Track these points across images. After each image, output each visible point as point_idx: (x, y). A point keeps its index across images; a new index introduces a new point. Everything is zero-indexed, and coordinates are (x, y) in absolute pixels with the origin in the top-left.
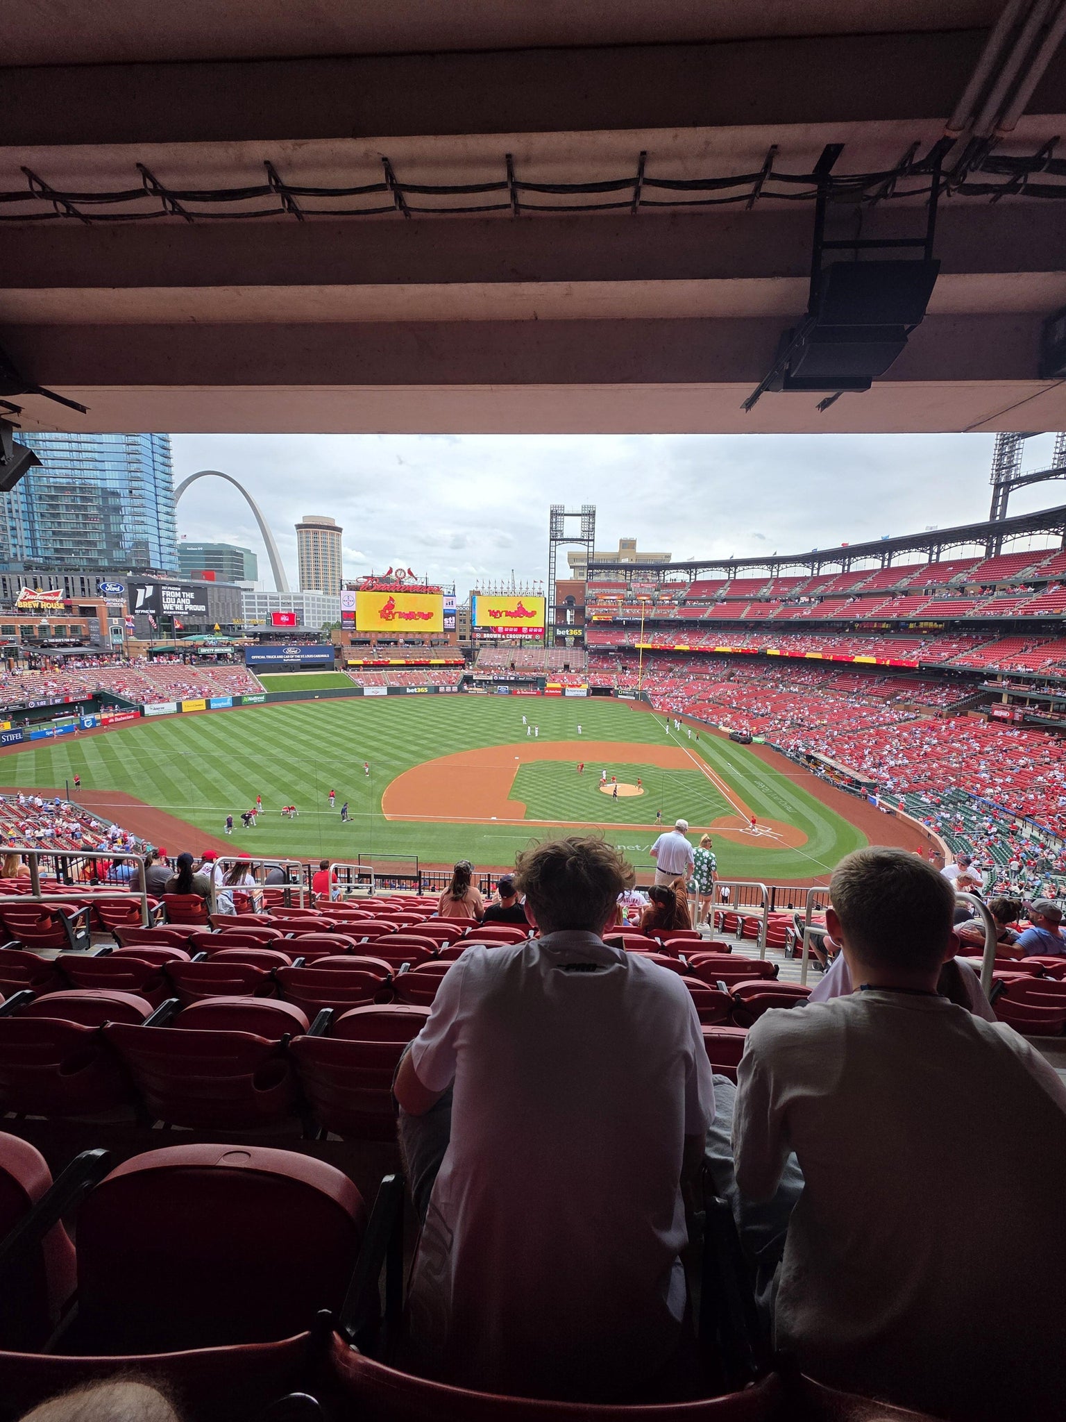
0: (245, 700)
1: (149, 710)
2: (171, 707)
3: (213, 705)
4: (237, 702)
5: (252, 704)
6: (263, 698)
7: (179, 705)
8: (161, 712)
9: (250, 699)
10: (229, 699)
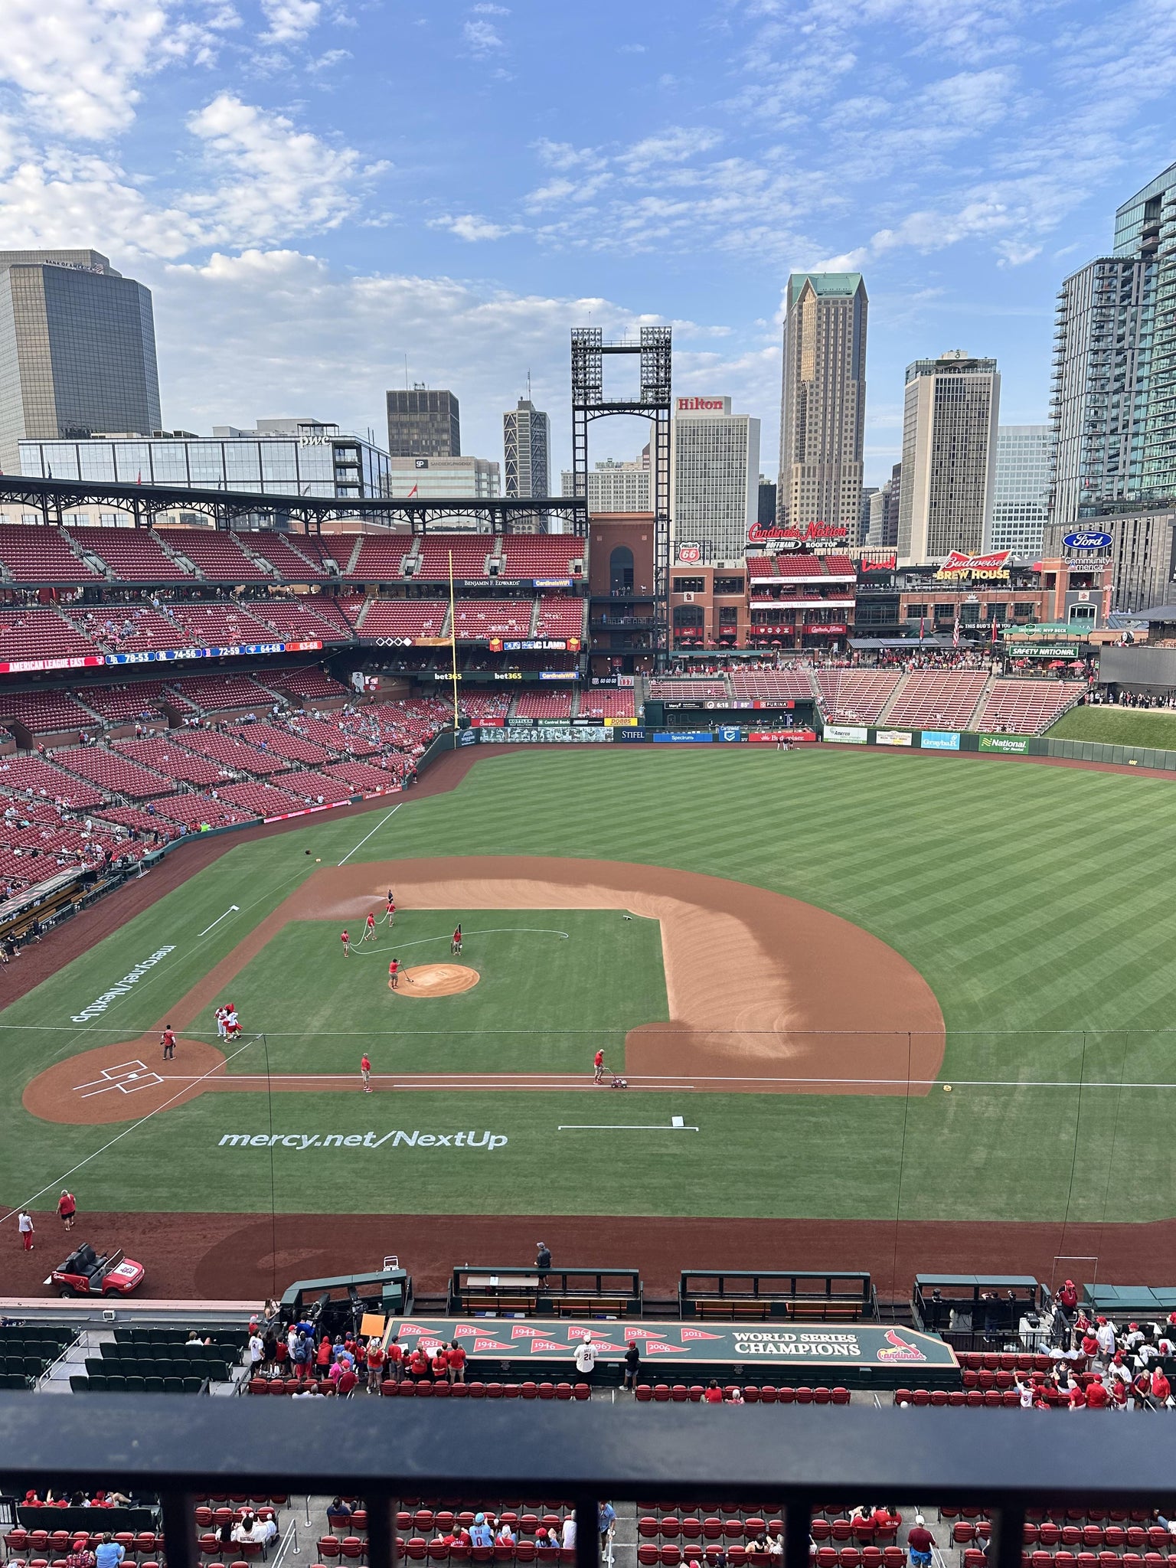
0: (985, 742)
1: (829, 733)
2: (860, 735)
3: (925, 743)
4: (970, 743)
5: (999, 754)
6: (1022, 745)
7: (872, 734)
8: (846, 739)
9: (996, 743)
10: (956, 737)
